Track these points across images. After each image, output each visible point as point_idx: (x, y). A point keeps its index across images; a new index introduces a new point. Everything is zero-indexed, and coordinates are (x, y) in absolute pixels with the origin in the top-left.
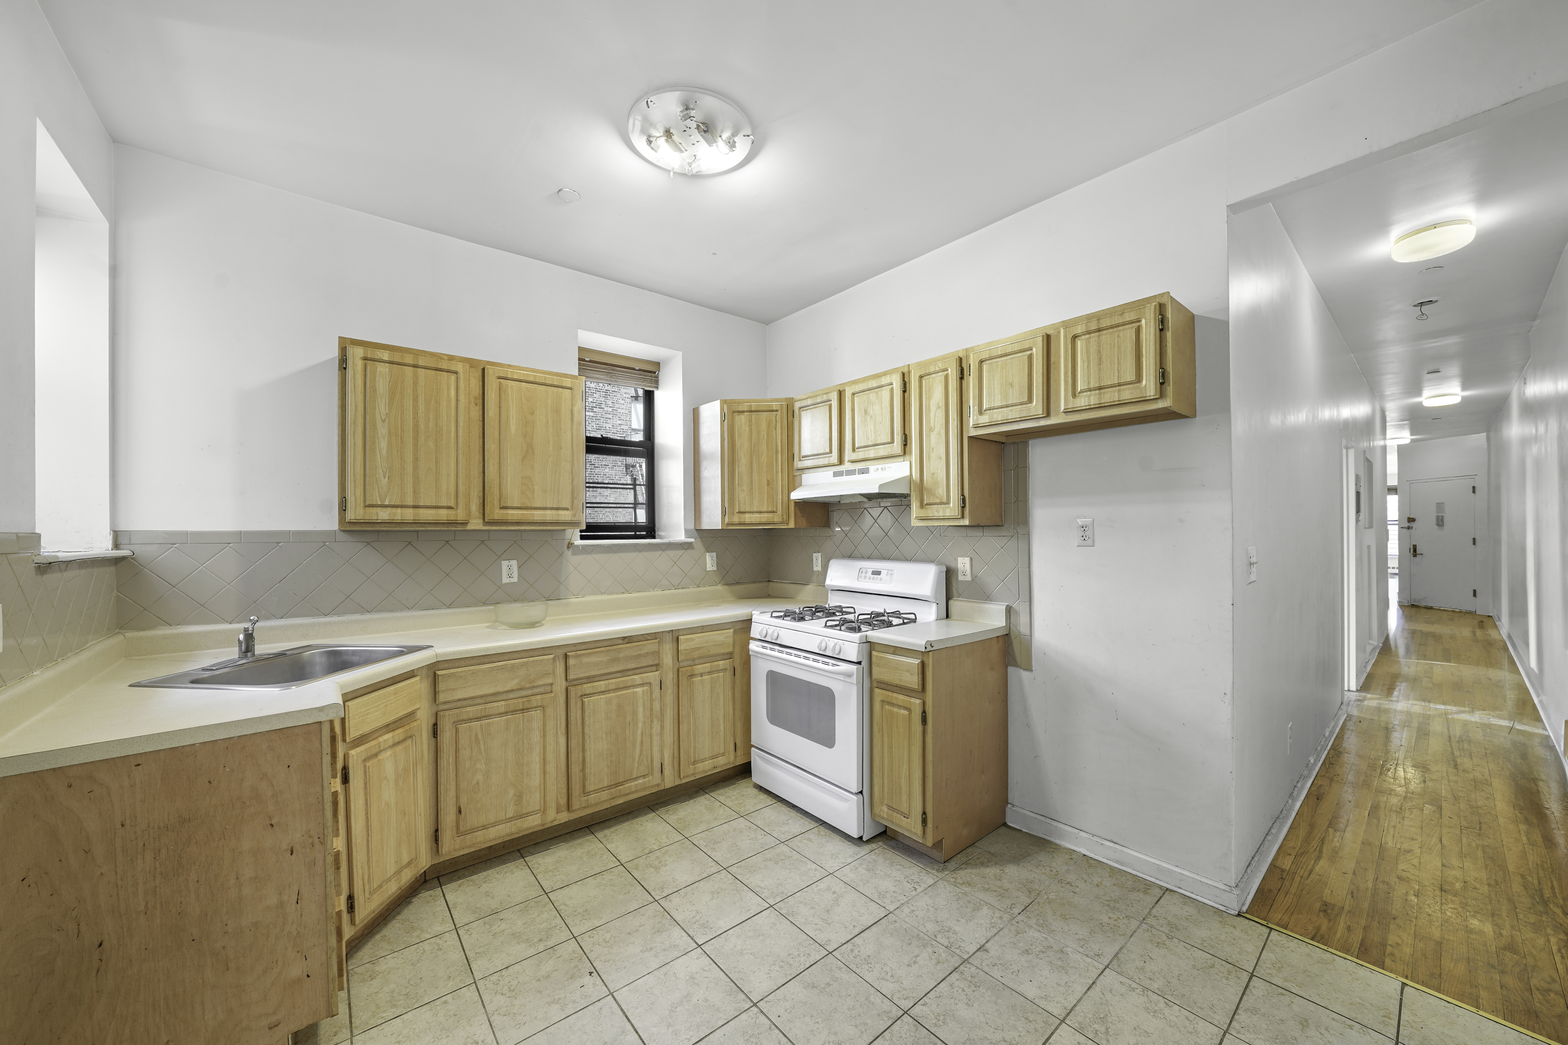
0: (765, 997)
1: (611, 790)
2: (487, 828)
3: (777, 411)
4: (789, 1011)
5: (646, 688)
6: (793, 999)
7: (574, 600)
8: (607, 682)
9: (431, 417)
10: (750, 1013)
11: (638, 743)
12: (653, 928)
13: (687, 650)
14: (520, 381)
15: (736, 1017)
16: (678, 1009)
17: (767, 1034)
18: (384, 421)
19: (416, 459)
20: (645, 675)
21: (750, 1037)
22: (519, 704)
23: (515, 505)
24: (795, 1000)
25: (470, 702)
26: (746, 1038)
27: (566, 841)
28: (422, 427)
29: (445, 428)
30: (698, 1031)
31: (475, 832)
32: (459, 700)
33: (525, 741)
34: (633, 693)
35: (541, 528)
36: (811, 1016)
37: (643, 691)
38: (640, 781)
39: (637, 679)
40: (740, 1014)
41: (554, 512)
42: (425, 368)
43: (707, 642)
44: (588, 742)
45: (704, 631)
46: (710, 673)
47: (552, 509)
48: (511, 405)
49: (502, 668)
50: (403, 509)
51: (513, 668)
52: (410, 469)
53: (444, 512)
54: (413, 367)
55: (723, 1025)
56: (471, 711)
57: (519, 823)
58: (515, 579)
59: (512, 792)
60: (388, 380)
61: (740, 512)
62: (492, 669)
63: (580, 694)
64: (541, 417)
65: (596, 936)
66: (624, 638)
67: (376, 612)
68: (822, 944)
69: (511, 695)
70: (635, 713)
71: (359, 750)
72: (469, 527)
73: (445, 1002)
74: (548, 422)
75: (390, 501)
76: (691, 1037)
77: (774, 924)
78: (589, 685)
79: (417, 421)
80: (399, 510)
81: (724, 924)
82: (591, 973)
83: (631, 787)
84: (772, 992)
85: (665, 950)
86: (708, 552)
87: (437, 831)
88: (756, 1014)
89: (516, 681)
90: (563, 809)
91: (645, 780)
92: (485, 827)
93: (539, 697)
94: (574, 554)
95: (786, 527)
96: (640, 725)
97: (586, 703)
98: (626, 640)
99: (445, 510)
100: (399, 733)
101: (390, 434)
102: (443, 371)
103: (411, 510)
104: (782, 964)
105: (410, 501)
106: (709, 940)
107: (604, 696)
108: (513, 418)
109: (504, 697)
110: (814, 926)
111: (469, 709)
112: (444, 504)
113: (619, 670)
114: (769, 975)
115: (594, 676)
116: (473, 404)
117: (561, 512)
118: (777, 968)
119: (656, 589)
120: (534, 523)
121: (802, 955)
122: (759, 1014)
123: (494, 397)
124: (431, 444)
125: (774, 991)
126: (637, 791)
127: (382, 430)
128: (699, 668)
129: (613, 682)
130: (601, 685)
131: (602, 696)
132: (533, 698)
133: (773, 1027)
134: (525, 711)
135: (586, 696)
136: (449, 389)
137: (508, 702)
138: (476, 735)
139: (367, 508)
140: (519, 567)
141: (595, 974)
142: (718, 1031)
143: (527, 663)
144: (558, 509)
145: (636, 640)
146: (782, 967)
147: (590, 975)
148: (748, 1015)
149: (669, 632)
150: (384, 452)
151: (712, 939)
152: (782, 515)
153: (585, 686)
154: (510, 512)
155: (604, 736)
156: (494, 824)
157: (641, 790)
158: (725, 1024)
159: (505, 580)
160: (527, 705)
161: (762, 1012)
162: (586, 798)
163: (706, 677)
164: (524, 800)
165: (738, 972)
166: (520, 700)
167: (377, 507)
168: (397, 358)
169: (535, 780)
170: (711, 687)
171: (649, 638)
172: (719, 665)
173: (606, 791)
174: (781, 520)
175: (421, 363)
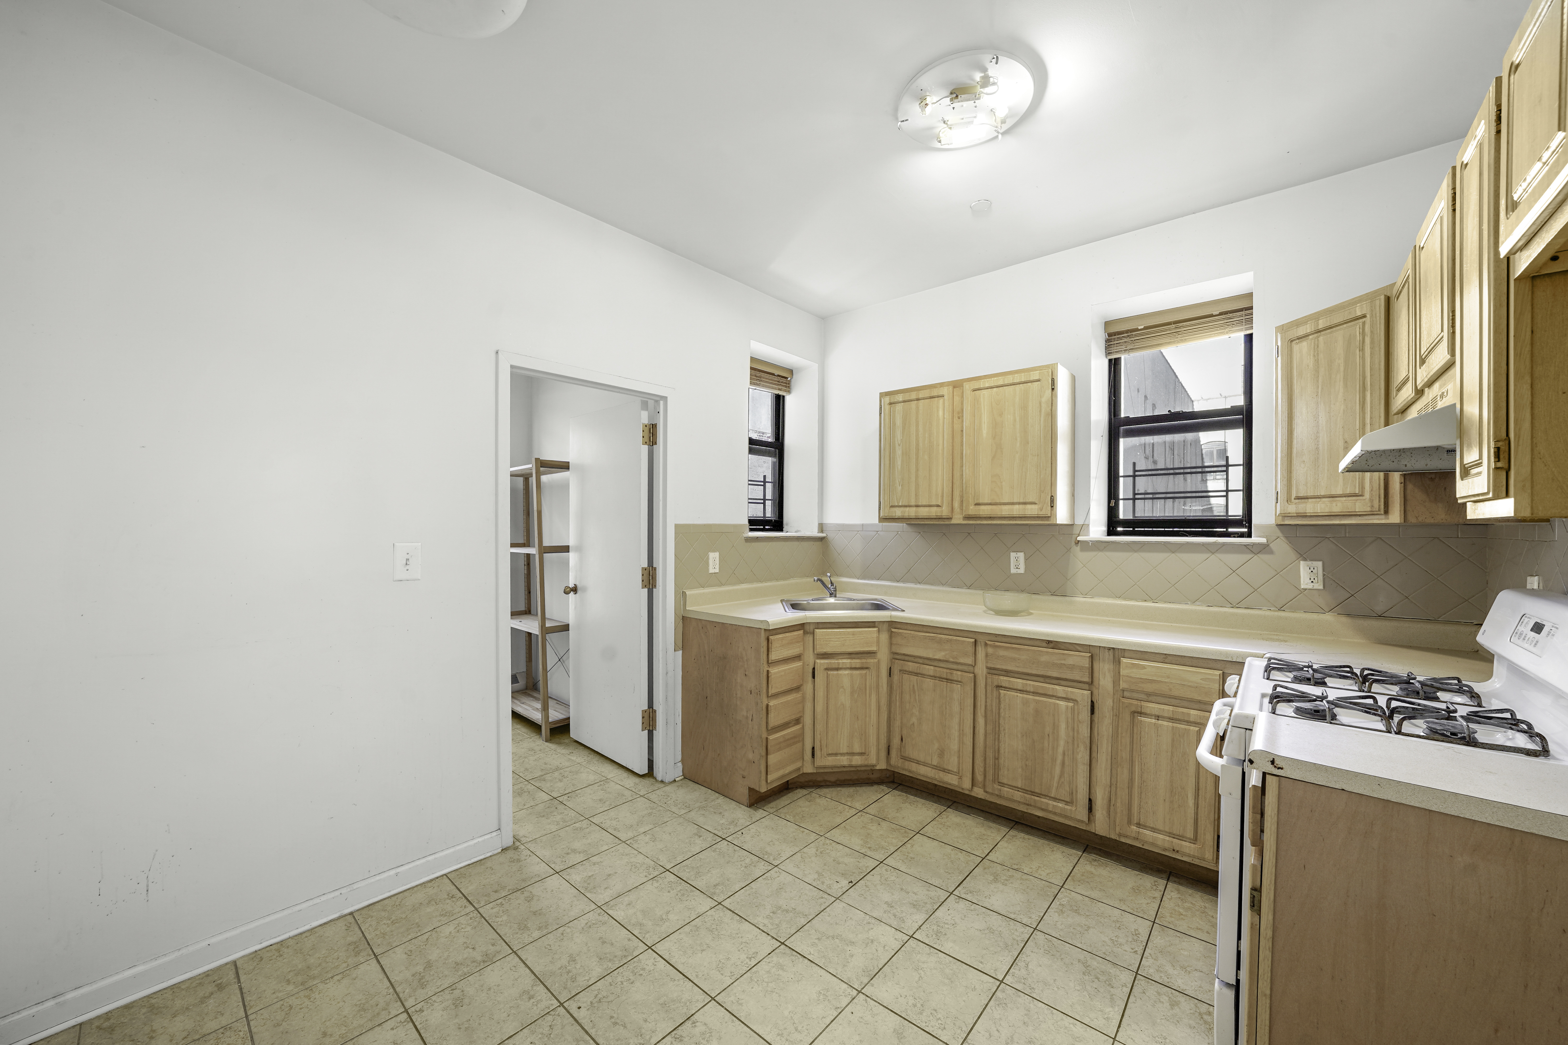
0: (870, 998)
1: (1026, 795)
2: (920, 764)
3: (1364, 316)
4: (861, 1020)
5: (1071, 704)
6: (876, 1021)
7: (1080, 599)
8: (1025, 682)
9: (927, 435)
10: (849, 990)
11: (1059, 761)
12: (916, 901)
13: (1131, 677)
14: (992, 388)
15: (842, 981)
16: (836, 940)
17: (831, 1006)
18: (899, 445)
19: (917, 470)
20: (1070, 689)
21: (824, 994)
22: (944, 673)
23: (986, 501)
24: (876, 1024)
25: (912, 659)
26: (822, 991)
27: (986, 819)
28: (921, 445)
29: (935, 443)
30: (819, 958)
31: (912, 762)
32: (904, 655)
33: (948, 707)
34: (1055, 704)
35: (1011, 522)
36: (861, 1041)
37: (1067, 707)
38: (1060, 805)
39: (1060, 690)
40: (846, 983)
41: (1021, 506)
42: (923, 399)
43: (1168, 677)
44: (1003, 734)
45: (1166, 661)
46: (1171, 719)
47: (1019, 503)
48: (983, 411)
49: (932, 639)
50: (910, 508)
51: (940, 642)
52: (913, 479)
53: (934, 509)
54: (917, 400)
55: (830, 973)
56: (911, 666)
57: (941, 774)
58: (1022, 570)
59: (936, 746)
60: (902, 415)
61: (1298, 498)
62: (925, 637)
63: (996, 684)
64: (1009, 416)
65: (889, 873)
66: (1049, 642)
67: (924, 584)
68: (968, 1040)
69: (942, 665)
70: (1055, 727)
71: (823, 661)
72: (954, 521)
73: (803, 832)
74: (1015, 421)
75: (902, 502)
76: (813, 955)
77: (974, 989)
78: (1005, 678)
79: (918, 441)
80: (908, 509)
81: (948, 947)
82: (851, 882)
83: (1048, 804)
84: (879, 1003)
85: (895, 916)
86: (1305, 559)
87: (889, 747)
88: (849, 995)
89: (943, 653)
90: (980, 786)
91: (1066, 807)
92: (918, 762)
93: (959, 673)
94: (1082, 550)
95: (1383, 522)
96: (1062, 743)
97: (1002, 695)
98: (1051, 645)
99: (935, 508)
100: (856, 662)
101: (903, 453)
102: (935, 397)
103: (914, 509)
104: (919, 1005)
105: (913, 503)
106: (922, 942)
107: (1021, 695)
108: (985, 423)
109: (935, 663)
110: (995, 1029)
111: (910, 664)
112: (934, 503)
113: (1037, 673)
114: (899, 996)
115: (1011, 672)
116: (957, 418)
117: (1029, 506)
118: (911, 1001)
119: (1197, 603)
120: (1005, 517)
121: (940, 1022)
122: (850, 996)
123: (969, 408)
124: (926, 457)
125: (881, 1005)
126: (1055, 813)
127: (899, 452)
128: (1152, 707)
129: (1031, 684)
130: (1019, 683)
131: (1019, 694)
132: (955, 672)
133: (840, 1010)
134: (949, 681)
135: (1003, 689)
136: (938, 411)
137: (936, 668)
138: (914, 686)
139: (891, 508)
140: (1026, 560)
141: (851, 884)
142: (824, 971)
143: (951, 640)
144: (1025, 503)
145: (1063, 647)
146: (915, 1006)
147: (849, 882)
148: (847, 989)
149: (1109, 649)
150: (899, 467)
151: (925, 943)
152: (1371, 500)
153: (1002, 678)
154: (982, 507)
155: (1019, 736)
156: (925, 764)
157: (1060, 815)
158: (833, 975)
159: (1013, 571)
160: (949, 677)
161: (853, 999)
162: (999, 787)
163: (1165, 723)
164: (945, 757)
165: (893, 972)
166: (945, 670)
167: (896, 507)
168: (907, 397)
169: (954, 746)
170: (1173, 740)
171: (1079, 649)
172: (1189, 714)
173: (1020, 793)
174: (1369, 509)
175: (921, 396)
